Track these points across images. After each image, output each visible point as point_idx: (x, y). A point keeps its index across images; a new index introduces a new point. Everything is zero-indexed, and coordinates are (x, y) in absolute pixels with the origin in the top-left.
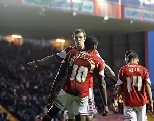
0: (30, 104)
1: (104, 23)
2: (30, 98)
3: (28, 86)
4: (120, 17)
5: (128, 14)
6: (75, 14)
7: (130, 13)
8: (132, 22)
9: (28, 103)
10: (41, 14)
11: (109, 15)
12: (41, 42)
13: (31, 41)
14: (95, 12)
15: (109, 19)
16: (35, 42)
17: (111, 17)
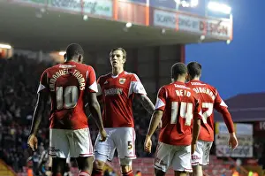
0: (20, 140)
1: (126, 31)
2: (21, 132)
3: (18, 115)
4: (147, 24)
5: (159, 20)
6: (85, 17)
7: (162, 19)
8: (164, 31)
9: (17, 139)
10: (39, 16)
11: (133, 20)
12: (38, 55)
13: (25, 53)
14: (114, 16)
15: (133, 25)
16: (31, 55)
17: (136, 23)
